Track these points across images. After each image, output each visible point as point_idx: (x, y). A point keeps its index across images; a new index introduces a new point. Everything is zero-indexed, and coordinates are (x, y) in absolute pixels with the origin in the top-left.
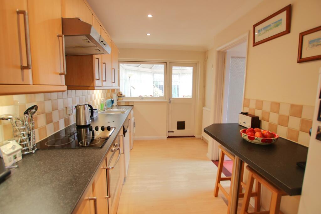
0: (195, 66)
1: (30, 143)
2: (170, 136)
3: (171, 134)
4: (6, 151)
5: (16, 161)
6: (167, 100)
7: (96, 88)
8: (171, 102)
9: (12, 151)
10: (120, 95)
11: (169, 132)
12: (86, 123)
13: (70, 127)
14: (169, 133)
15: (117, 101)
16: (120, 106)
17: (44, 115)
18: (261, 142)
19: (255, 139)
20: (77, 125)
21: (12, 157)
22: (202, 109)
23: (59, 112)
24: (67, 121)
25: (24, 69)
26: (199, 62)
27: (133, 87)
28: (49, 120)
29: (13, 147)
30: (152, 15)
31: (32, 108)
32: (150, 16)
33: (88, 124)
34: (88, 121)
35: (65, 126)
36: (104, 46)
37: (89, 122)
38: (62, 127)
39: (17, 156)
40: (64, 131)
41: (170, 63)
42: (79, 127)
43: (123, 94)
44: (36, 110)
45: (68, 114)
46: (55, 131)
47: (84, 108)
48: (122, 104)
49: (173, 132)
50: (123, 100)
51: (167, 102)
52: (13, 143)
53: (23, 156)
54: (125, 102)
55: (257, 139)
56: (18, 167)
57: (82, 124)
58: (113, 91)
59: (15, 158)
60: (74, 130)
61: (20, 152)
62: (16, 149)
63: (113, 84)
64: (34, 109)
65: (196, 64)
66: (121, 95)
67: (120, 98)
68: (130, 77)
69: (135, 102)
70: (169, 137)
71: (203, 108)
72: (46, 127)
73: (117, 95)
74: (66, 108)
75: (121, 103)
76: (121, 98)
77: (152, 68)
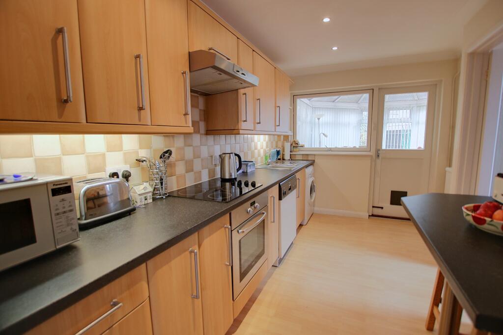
0: (432, 89)
1: (162, 187)
2: (375, 213)
3: (378, 212)
4: (138, 191)
5: (146, 202)
6: (373, 153)
7: (241, 132)
8: (380, 157)
9: (143, 191)
10: (295, 145)
11: (373, 207)
12: (231, 176)
13: (215, 180)
14: (375, 209)
15: (291, 153)
16: (293, 160)
17: (183, 162)
18: (500, 230)
19: (487, 222)
20: (221, 178)
21: (143, 197)
22: (446, 171)
23: (202, 160)
24: (212, 172)
25: (141, 110)
26: (441, 81)
27: (324, 134)
28: (189, 169)
29: (145, 188)
30: (329, 18)
31: (166, 152)
32: (326, 20)
33: (233, 177)
34: (233, 175)
35: (209, 178)
36: (242, 77)
37: (235, 175)
38: (205, 178)
39: (148, 198)
40: (208, 183)
41: (379, 89)
42: (224, 180)
43: (301, 143)
44: (170, 154)
45: (213, 164)
46: (195, 181)
47: (230, 157)
48: (298, 158)
49: (382, 208)
50: (299, 152)
51: (371, 156)
52: (146, 185)
53: (154, 199)
54: (303, 155)
55: (492, 223)
56: (145, 207)
57: (227, 177)
58: (286, 138)
59: (146, 199)
60: (219, 184)
61: (151, 194)
62: (147, 191)
63: (277, 128)
64: (168, 154)
65: (436, 85)
66: (297, 144)
67: (295, 150)
68: (319, 119)
69: (317, 155)
70: (373, 215)
71: (448, 169)
72: (185, 175)
73: (291, 145)
74: (212, 156)
75: (297, 156)
76: (297, 149)
77: (359, 102)
